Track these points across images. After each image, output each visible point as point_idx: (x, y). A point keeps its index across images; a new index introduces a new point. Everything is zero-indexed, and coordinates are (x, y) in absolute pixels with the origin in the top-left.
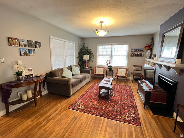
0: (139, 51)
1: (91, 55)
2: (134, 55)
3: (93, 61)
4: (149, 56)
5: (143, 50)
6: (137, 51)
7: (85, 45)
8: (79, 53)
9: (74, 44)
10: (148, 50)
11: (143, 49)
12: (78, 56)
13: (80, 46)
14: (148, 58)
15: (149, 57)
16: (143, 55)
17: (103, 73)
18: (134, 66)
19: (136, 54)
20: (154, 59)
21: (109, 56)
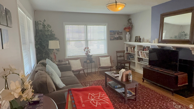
0: (118, 34)
2: (114, 38)
9: (32, 22)
17: (81, 68)
18: (116, 51)
19: (116, 37)
20: (141, 42)
21: (83, 40)
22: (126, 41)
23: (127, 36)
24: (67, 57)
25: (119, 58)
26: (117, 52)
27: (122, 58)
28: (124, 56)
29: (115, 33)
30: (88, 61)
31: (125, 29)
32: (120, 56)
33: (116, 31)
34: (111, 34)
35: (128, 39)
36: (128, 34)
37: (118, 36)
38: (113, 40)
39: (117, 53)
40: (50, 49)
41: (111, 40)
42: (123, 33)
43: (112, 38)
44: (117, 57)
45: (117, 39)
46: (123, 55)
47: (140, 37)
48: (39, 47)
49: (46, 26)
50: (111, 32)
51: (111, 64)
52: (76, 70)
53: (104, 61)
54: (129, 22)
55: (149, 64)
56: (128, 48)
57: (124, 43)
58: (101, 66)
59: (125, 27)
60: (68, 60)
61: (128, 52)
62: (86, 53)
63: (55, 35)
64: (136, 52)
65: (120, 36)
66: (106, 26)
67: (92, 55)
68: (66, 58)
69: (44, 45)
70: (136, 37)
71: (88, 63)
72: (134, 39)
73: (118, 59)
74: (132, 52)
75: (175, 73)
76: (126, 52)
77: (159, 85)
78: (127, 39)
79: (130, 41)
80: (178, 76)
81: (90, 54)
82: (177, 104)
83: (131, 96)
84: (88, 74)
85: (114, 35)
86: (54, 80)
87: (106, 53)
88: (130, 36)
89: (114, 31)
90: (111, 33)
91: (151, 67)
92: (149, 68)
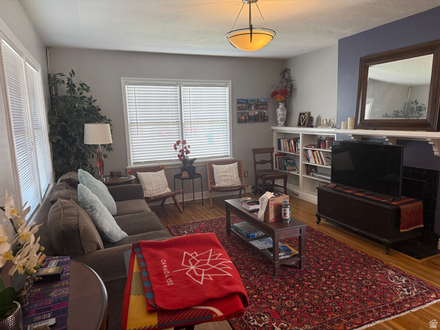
0: (257, 107)
2: (247, 118)
4: (285, 119)
5: (266, 104)
6: (253, 107)
9: (39, 76)
10: (281, 102)
14: (282, 126)
15: (284, 122)
16: (267, 117)
17: (168, 190)
18: (253, 150)
19: (251, 114)
20: (312, 127)
21: (173, 123)
22: (277, 124)
23: (279, 111)
24: (133, 166)
25: (259, 167)
26: (255, 151)
27: (268, 166)
28: (271, 161)
29: (250, 106)
30: (185, 174)
31: (274, 94)
32: (263, 162)
33: (251, 101)
34: (239, 108)
35: (282, 120)
36: (280, 106)
37: (256, 113)
38: (245, 121)
39: (254, 154)
40: (89, 146)
41: (240, 121)
42: (270, 106)
43: (243, 118)
44: (256, 163)
45: (255, 119)
46: (269, 159)
47: (309, 113)
48: (58, 141)
49: (78, 86)
50: (239, 102)
51: (241, 180)
52: (155, 197)
53: (223, 174)
54: (284, 77)
55: (332, 181)
56: (282, 140)
57: (273, 130)
58: (217, 185)
59: (273, 90)
60: (134, 171)
61: (282, 151)
62: (180, 154)
63: (100, 109)
64: (301, 152)
65: (261, 113)
66: (227, 88)
67: (195, 159)
68: (129, 167)
69: (73, 134)
70: (301, 114)
71: (183, 179)
72: (295, 119)
73: (257, 169)
74: (290, 151)
75: (394, 200)
76: (276, 151)
77: (355, 229)
78: (279, 119)
79: (286, 125)
80: (401, 207)
81: (190, 156)
82: (397, 275)
83: (288, 256)
84: (185, 205)
85: (247, 111)
86: (99, 223)
87: (229, 154)
88: (285, 113)
89: (247, 101)
90: (241, 105)
91: (337, 186)
92: (334, 189)
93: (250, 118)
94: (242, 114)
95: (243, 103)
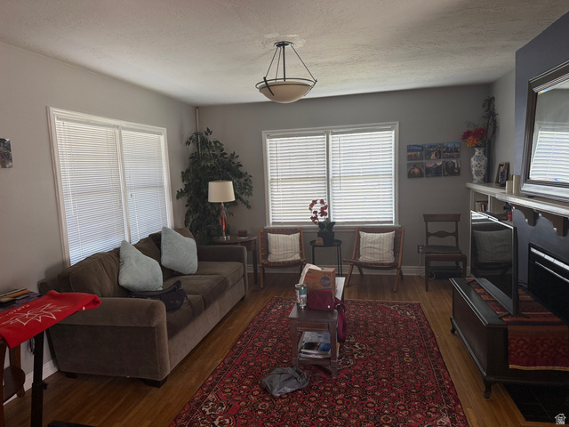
0: (439, 155)
1: (242, 180)
2: (423, 171)
3: (249, 207)
4: (484, 172)
5: (456, 150)
6: (433, 155)
7: (211, 138)
8: (185, 176)
9: (162, 139)
10: (477, 146)
11: (458, 145)
12: (181, 186)
13: (188, 143)
14: (479, 183)
15: (482, 177)
16: (459, 169)
17: (297, 257)
18: (425, 216)
19: (430, 165)
21: (318, 179)
22: (471, 180)
23: (474, 161)
24: (271, 226)
25: (434, 241)
26: (428, 218)
27: (449, 241)
28: (455, 234)
29: (429, 153)
30: (320, 241)
31: (467, 135)
32: (441, 234)
33: (431, 146)
34: (410, 158)
35: (478, 173)
36: (477, 153)
37: (439, 164)
39: (426, 222)
40: (212, 203)
42: (462, 153)
43: (416, 170)
44: (428, 235)
46: (452, 231)
50: (410, 149)
51: (395, 255)
53: (369, 245)
56: (477, 204)
58: (361, 259)
59: (466, 130)
62: (314, 215)
65: (447, 163)
66: (393, 132)
68: (267, 227)
73: (431, 243)
78: (473, 172)
83: (320, 357)
85: (424, 161)
87: (393, 220)
89: (423, 147)
90: (413, 153)
93: (428, 171)
94: (415, 166)
95: (417, 151)
